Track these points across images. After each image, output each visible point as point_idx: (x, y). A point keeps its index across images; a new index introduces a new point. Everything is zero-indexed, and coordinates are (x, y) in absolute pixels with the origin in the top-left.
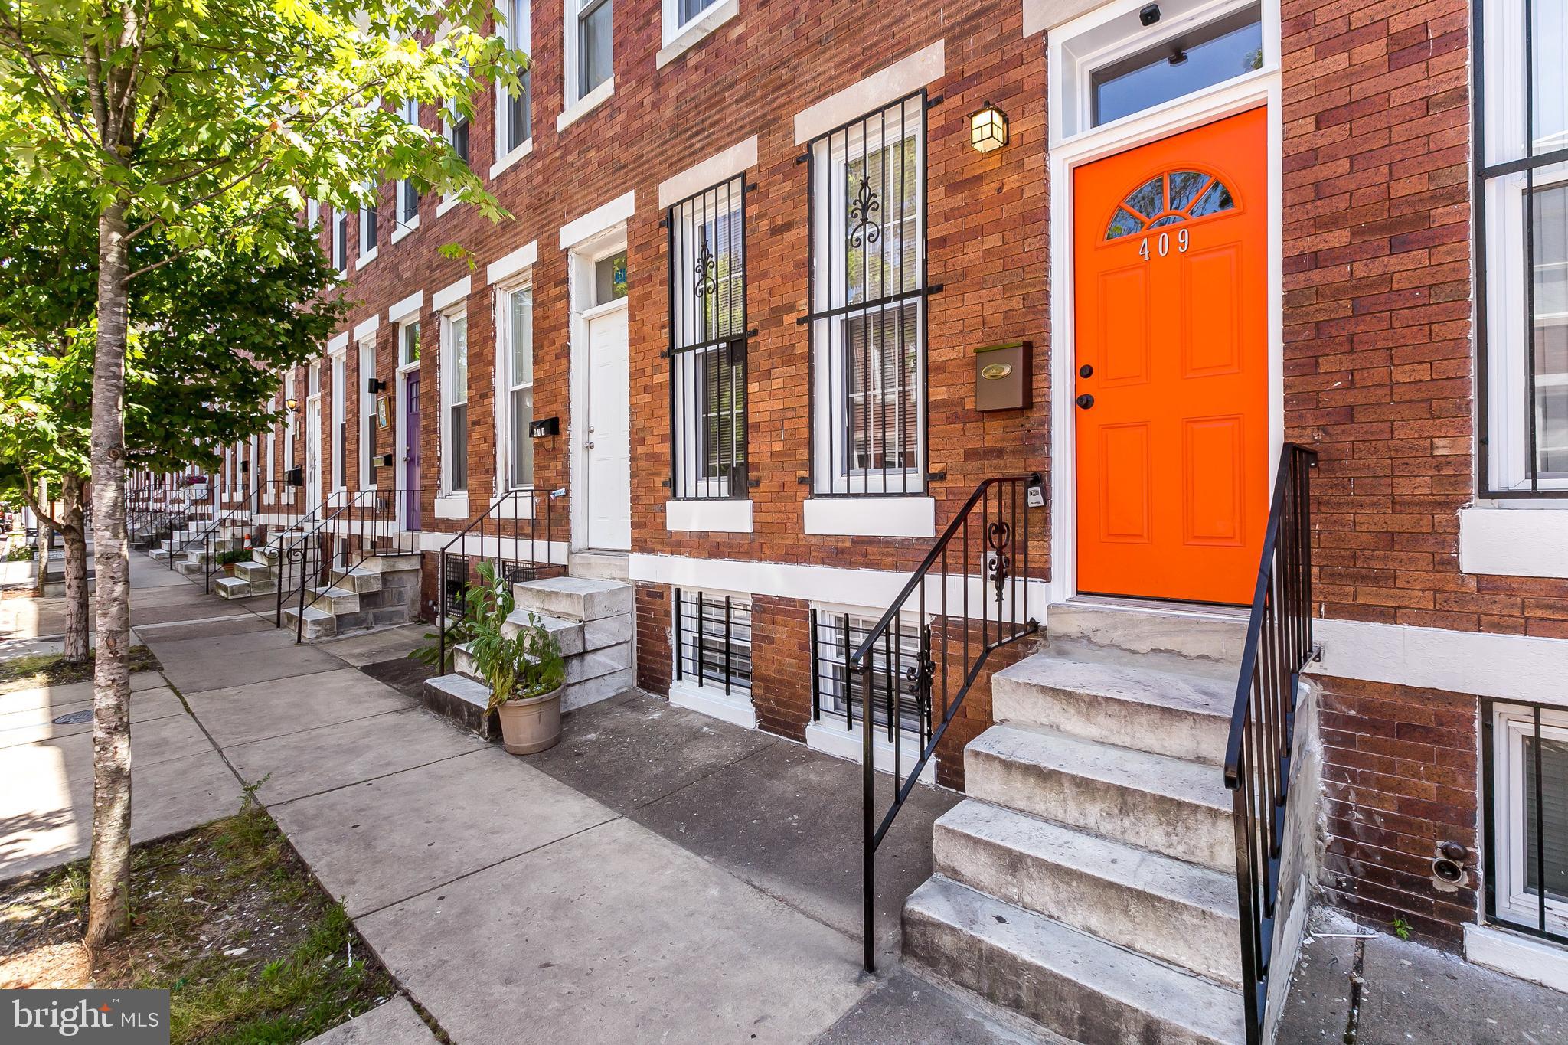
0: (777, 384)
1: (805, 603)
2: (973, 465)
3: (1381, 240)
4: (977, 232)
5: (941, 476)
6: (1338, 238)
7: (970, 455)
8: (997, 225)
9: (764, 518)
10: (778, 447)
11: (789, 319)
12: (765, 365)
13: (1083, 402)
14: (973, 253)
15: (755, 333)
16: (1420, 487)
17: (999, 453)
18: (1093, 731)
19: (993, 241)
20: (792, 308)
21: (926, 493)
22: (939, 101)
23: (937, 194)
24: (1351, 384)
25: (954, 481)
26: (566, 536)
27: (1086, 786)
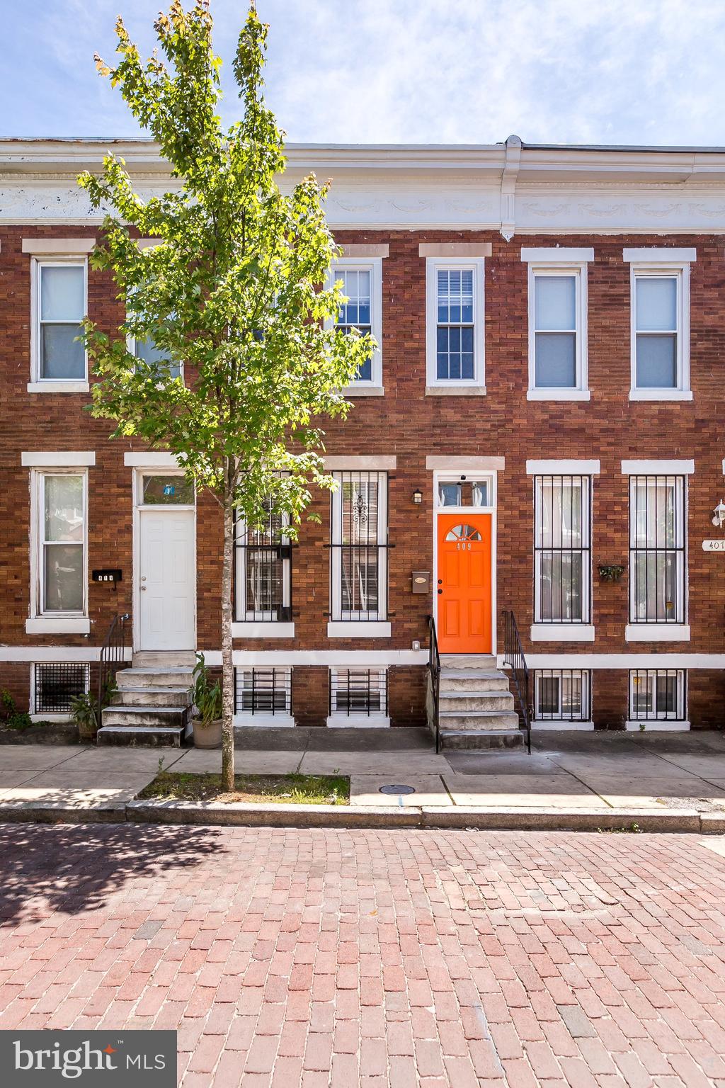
0: (311, 571)
1: (326, 667)
2: (405, 611)
3: (517, 560)
4: (410, 530)
5: (394, 615)
6: (509, 557)
7: (405, 607)
8: (416, 529)
9: (302, 631)
10: (311, 599)
11: (318, 544)
12: (304, 562)
13: (440, 592)
14: (406, 537)
15: (297, 546)
16: (523, 621)
17: (416, 607)
18: (464, 689)
19: (415, 534)
20: (320, 539)
21: (387, 621)
22: (394, 478)
23: (393, 511)
24: (511, 595)
25: (399, 617)
26: (131, 645)
27: (472, 700)
